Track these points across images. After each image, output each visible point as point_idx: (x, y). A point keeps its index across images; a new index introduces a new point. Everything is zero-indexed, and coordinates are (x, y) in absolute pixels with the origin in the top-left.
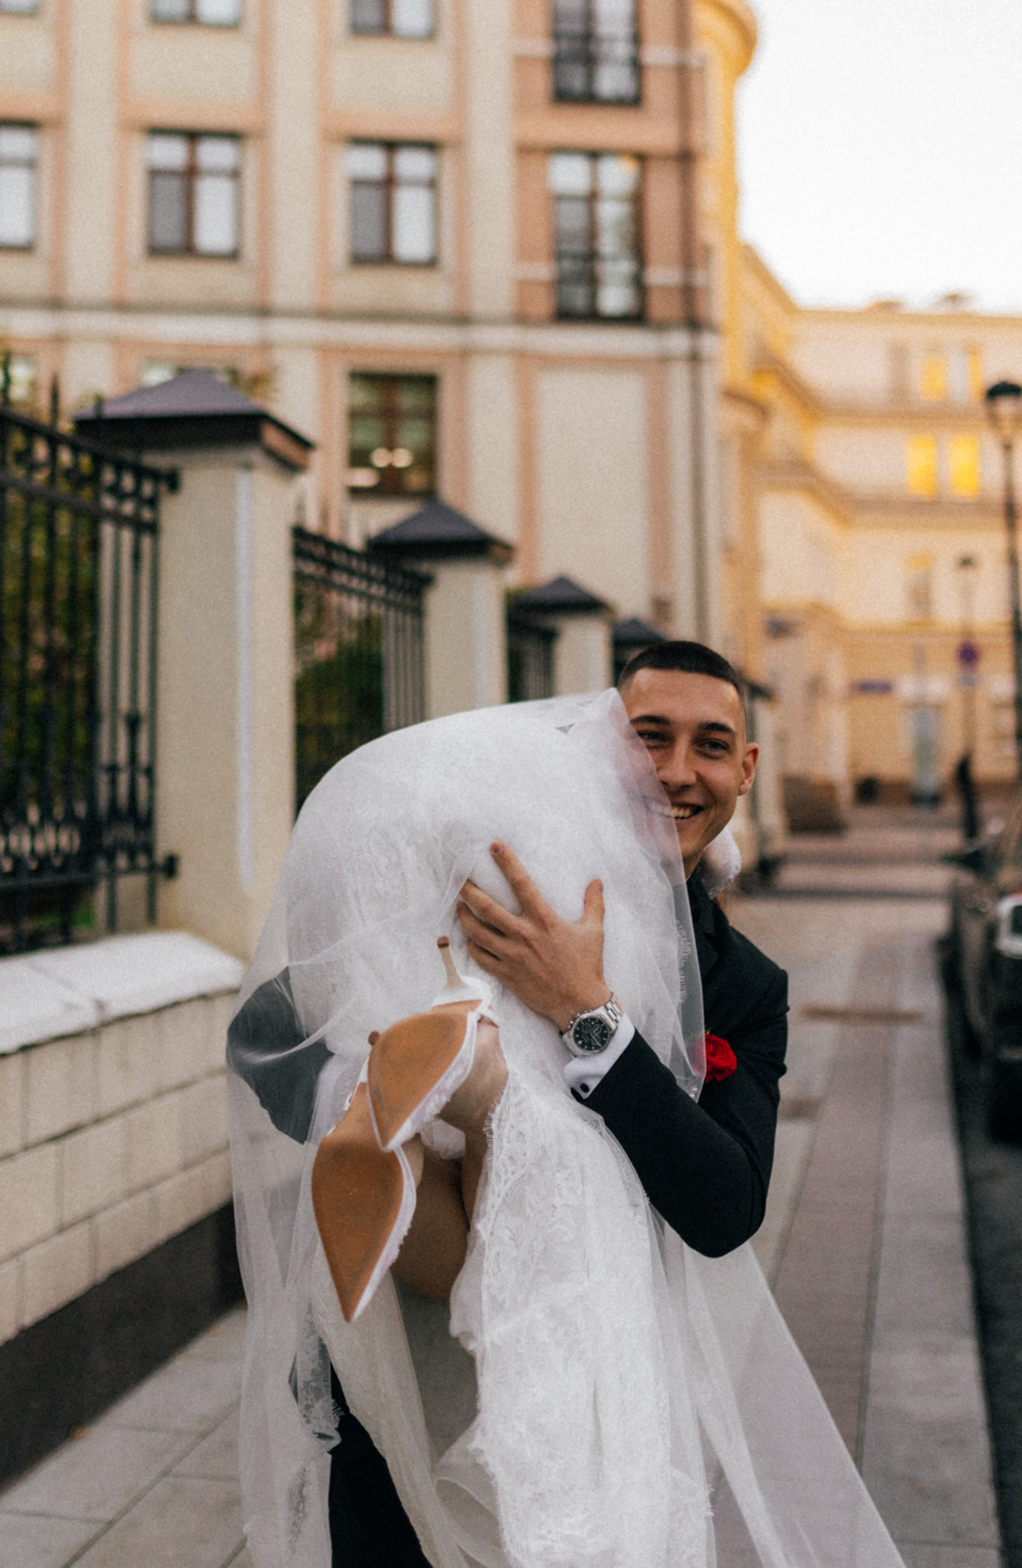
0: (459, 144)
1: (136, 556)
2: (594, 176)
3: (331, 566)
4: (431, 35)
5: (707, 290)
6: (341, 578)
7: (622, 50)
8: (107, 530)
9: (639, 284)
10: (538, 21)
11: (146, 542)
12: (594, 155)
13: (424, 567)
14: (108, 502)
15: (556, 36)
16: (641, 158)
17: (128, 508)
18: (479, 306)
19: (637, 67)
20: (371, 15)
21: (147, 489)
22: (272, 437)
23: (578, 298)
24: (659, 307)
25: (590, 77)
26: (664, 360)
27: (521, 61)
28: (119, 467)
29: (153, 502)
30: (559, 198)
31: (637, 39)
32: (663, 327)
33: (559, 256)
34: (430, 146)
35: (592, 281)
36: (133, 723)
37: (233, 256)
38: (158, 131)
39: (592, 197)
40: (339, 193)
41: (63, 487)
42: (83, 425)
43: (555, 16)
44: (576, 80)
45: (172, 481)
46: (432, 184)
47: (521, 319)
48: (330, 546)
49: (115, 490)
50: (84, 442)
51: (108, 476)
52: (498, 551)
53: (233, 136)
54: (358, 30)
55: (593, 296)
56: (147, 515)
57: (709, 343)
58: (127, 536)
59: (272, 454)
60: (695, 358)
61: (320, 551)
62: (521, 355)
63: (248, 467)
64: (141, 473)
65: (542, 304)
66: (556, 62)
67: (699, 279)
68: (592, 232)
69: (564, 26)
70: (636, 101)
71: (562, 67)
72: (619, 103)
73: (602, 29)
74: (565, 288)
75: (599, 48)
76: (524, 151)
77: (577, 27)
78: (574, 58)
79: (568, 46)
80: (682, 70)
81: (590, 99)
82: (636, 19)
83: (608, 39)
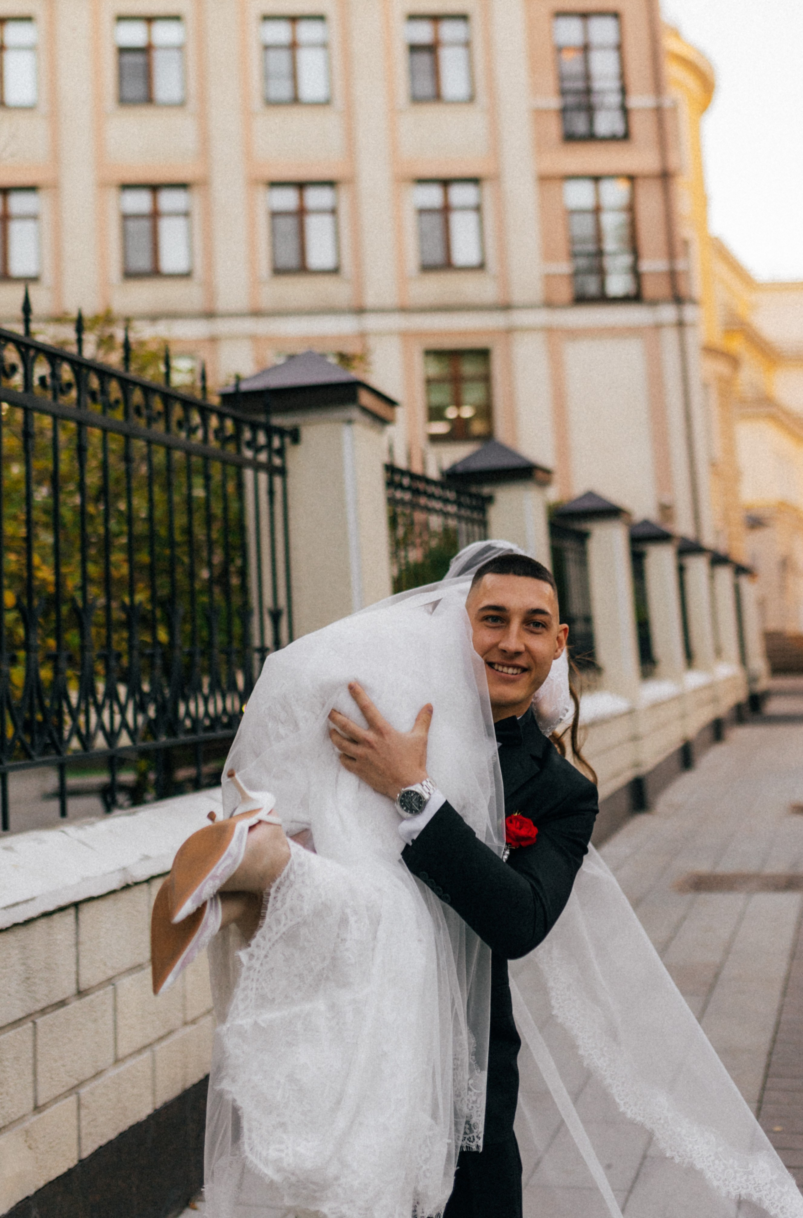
0: (496, 177)
1: (271, 493)
2: (597, 194)
3: (416, 492)
4: (471, 99)
5: (687, 273)
6: (423, 501)
7: (613, 99)
8: (249, 474)
9: (636, 273)
10: (550, 82)
11: (278, 481)
12: (596, 179)
13: (486, 490)
14: (248, 454)
15: (563, 93)
16: (631, 178)
17: (263, 457)
18: (518, 296)
19: (625, 111)
20: (425, 87)
21: (276, 443)
22: (366, 399)
23: (591, 286)
24: (650, 289)
25: (591, 122)
26: (658, 327)
27: (539, 113)
28: (255, 427)
29: (281, 452)
30: (573, 212)
31: (623, 91)
32: (654, 303)
33: (574, 255)
34: (475, 181)
35: (601, 272)
36: (276, 616)
37: (335, 271)
38: (275, 184)
39: (597, 210)
40: (410, 221)
41: (214, 443)
42: (226, 398)
43: (561, 78)
44: (580, 125)
45: (295, 436)
46: (478, 209)
47: (549, 304)
48: (414, 477)
49: (252, 444)
50: (226, 410)
51: (247, 435)
52: (539, 475)
53: (330, 184)
54: (416, 100)
55: (602, 284)
56: (277, 461)
57: (690, 313)
58: (263, 477)
59: (365, 410)
60: (681, 324)
61: (406, 481)
62: (549, 330)
63: (350, 422)
64: (270, 431)
65: (565, 292)
66: (564, 111)
67: (681, 265)
68: (598, 237)
69: (569, 85)
70: (626, 136)
71: (569, 115)
72: (613, 138)
73: (598, 85)
74: (580, 279)
75: (596, 99)
76: (544, 179)
77: (579, 85)
78: (579, 108)
79: (571, 100)
80: (659, 111)
81: (591, 137)
82: (622, 76)
83: (603, 92)
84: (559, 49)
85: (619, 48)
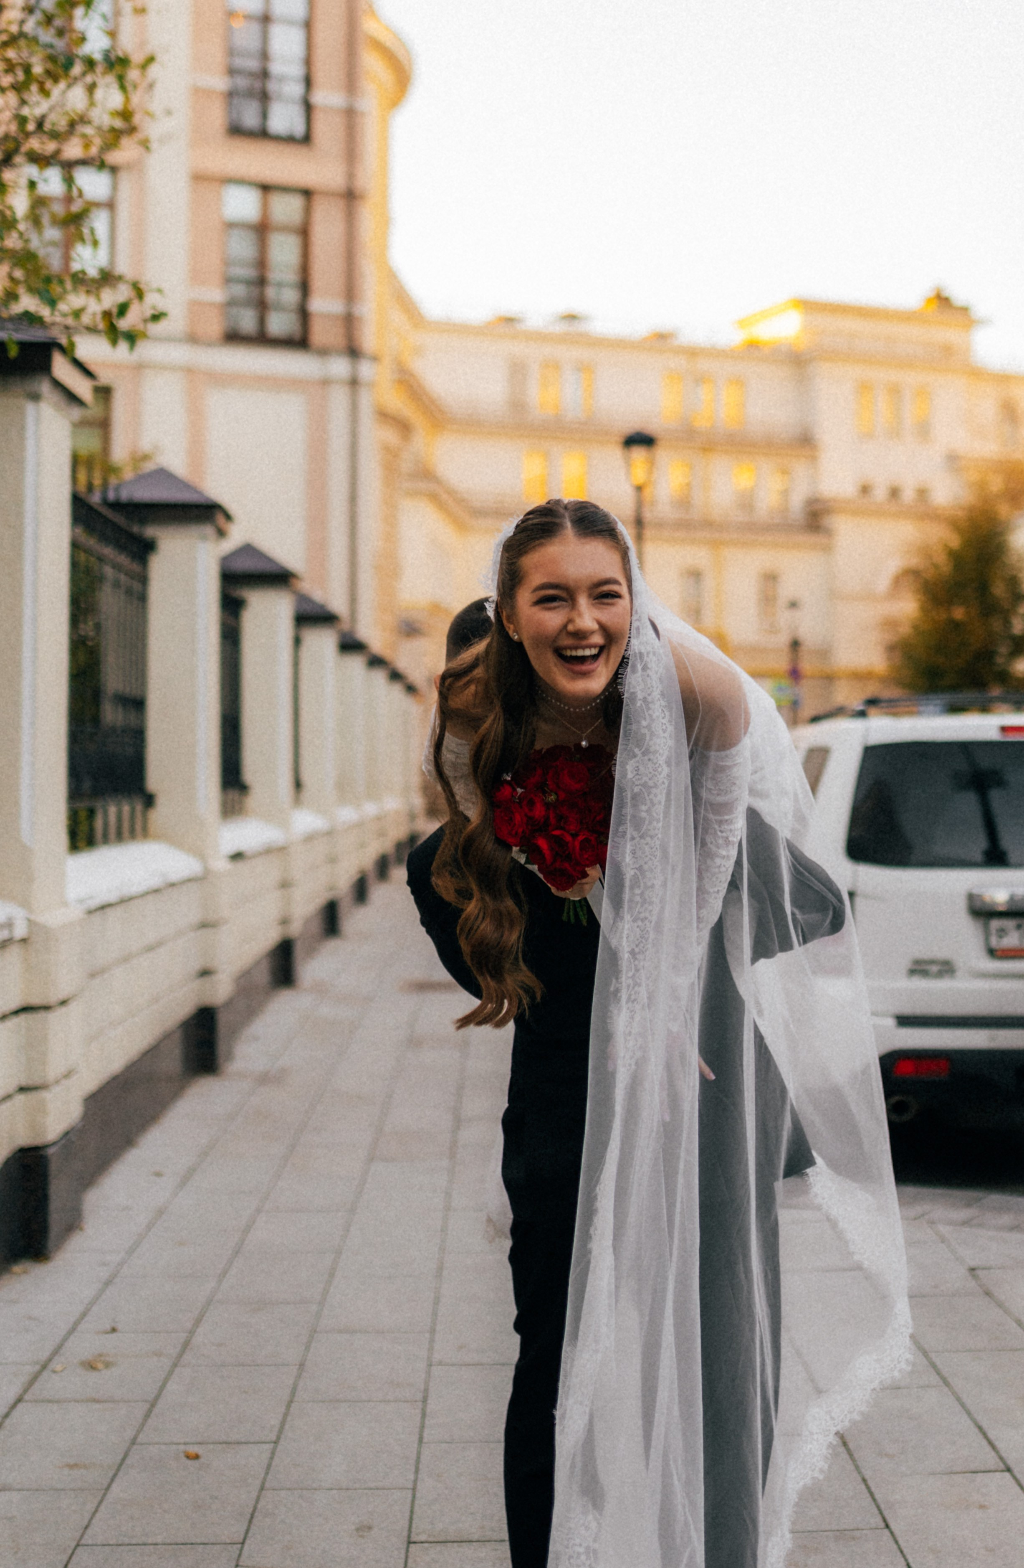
0: (138, 169)
2: (267, 207)
5: (361, 319)
7: (296, 90)
9: (302, 313)
10: (217, 56)
12: (267, 189)
15: (231, 71)
16: (307, 193)
19: (308, 108)
23: (248, 323)
24: (320, 334)
25: (264, 114)
26: (325, 382)
27: (198, 94)
30: (230, 225)
31: (308, 82)
32: (324, 352)
33: (228, 280)
34: (110, 169)
35: (262, 305)
39: (264, 227)
43: (231, 52)
44: (250, 118)
46: (113, 206)
47: (194, 339)
55: (262, 321)
57: (366, 370)
60: (354, 383)
62: (189, 371)
65: (215, 327)
66: (231, 95)
67: (359, 309)
68: (262, 260)
69: (239, 62)
70: (307, 139)
71: (235, 101)
72: (290, 140)
73: (276, 68)
74: (234, 311)
75: (272, 87)
76: (199, 178)
77: (253, 64)
78: (249, 94)
79: (242, 82)
80: (351, 115)
81: (263, 134)
82: (308, 62)
83: (282, 79)
84: (231, 14)
85: (308, 25)
